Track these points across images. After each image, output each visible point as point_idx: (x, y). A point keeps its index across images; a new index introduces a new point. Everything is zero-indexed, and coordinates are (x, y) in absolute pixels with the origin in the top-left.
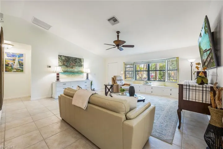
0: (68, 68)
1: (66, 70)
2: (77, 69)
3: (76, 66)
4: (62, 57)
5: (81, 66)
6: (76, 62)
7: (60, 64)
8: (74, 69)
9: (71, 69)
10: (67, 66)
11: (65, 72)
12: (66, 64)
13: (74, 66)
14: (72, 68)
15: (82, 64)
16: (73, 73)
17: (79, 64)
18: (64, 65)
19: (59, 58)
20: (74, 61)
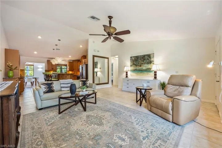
0: (137, 66)
1: (135, 68)
2: (145, 66)
3: (145, 63)
4: (132, 57)
5: (150, 62)
6: (144, 59)
7: (131, 64)
8: (142, 67)
9: (140, 68)
10: (136, 65)
11: (134, 71)
12: (135, 64)
13: (142, 63)
14: (141, 66)
15: (152, 60)
16: (141, 71)
17: (148, 61)
18: (134, 64)
19: (131, 60)
20: (142, 59)
